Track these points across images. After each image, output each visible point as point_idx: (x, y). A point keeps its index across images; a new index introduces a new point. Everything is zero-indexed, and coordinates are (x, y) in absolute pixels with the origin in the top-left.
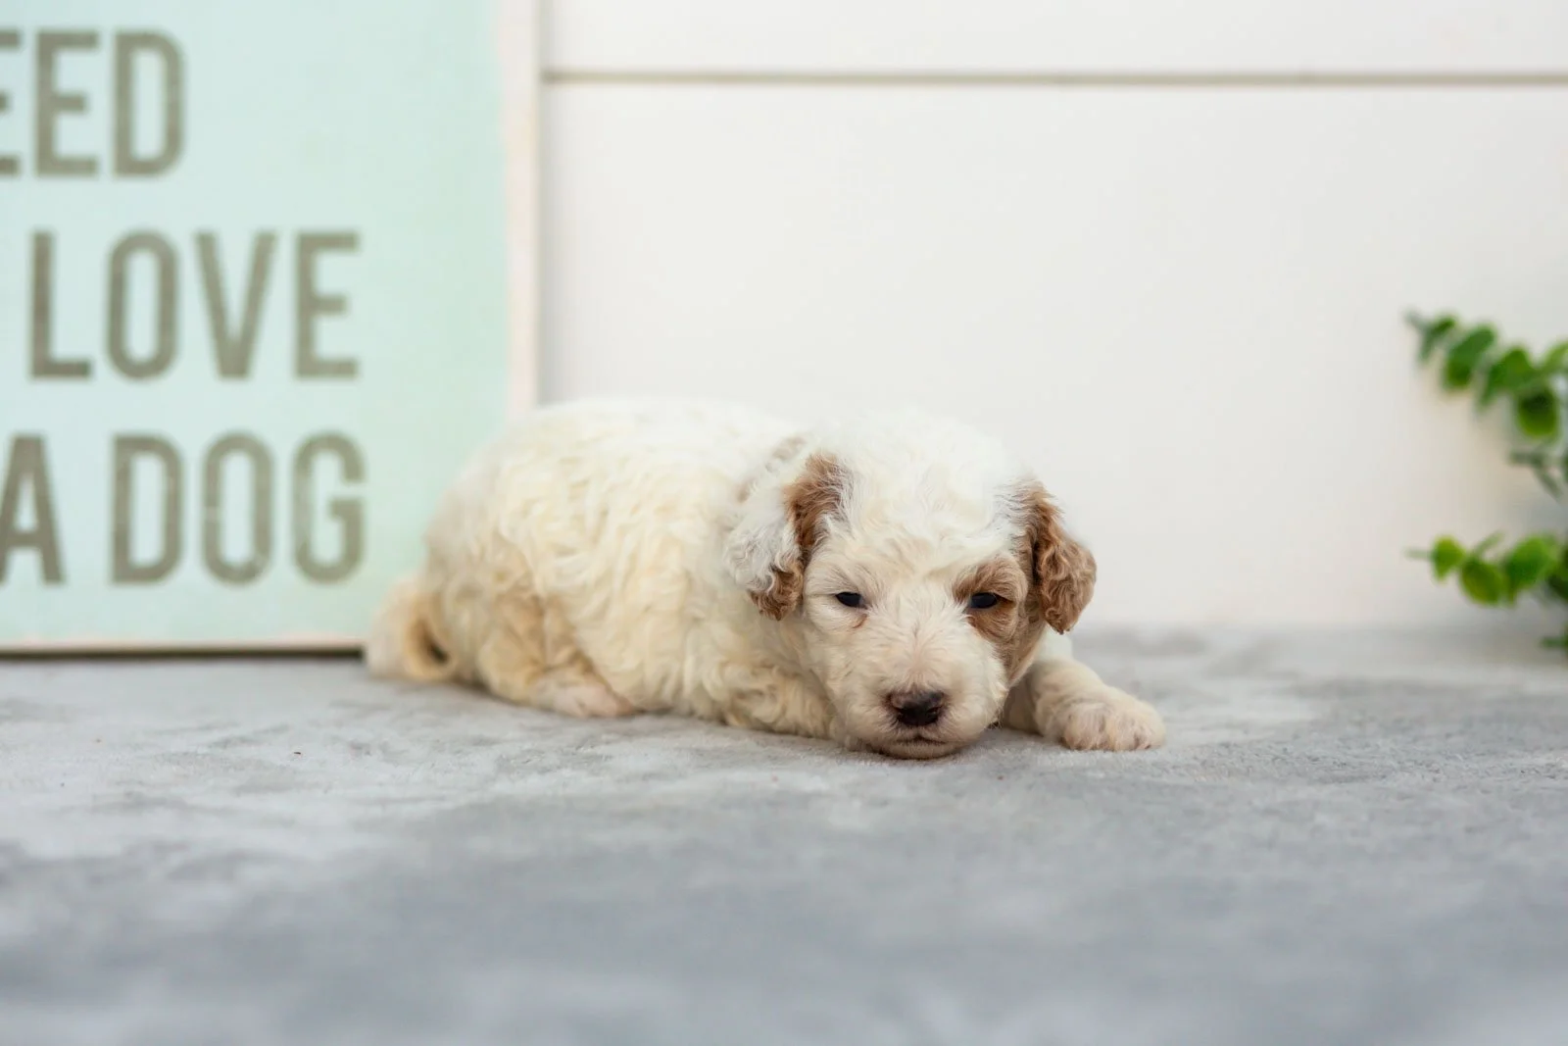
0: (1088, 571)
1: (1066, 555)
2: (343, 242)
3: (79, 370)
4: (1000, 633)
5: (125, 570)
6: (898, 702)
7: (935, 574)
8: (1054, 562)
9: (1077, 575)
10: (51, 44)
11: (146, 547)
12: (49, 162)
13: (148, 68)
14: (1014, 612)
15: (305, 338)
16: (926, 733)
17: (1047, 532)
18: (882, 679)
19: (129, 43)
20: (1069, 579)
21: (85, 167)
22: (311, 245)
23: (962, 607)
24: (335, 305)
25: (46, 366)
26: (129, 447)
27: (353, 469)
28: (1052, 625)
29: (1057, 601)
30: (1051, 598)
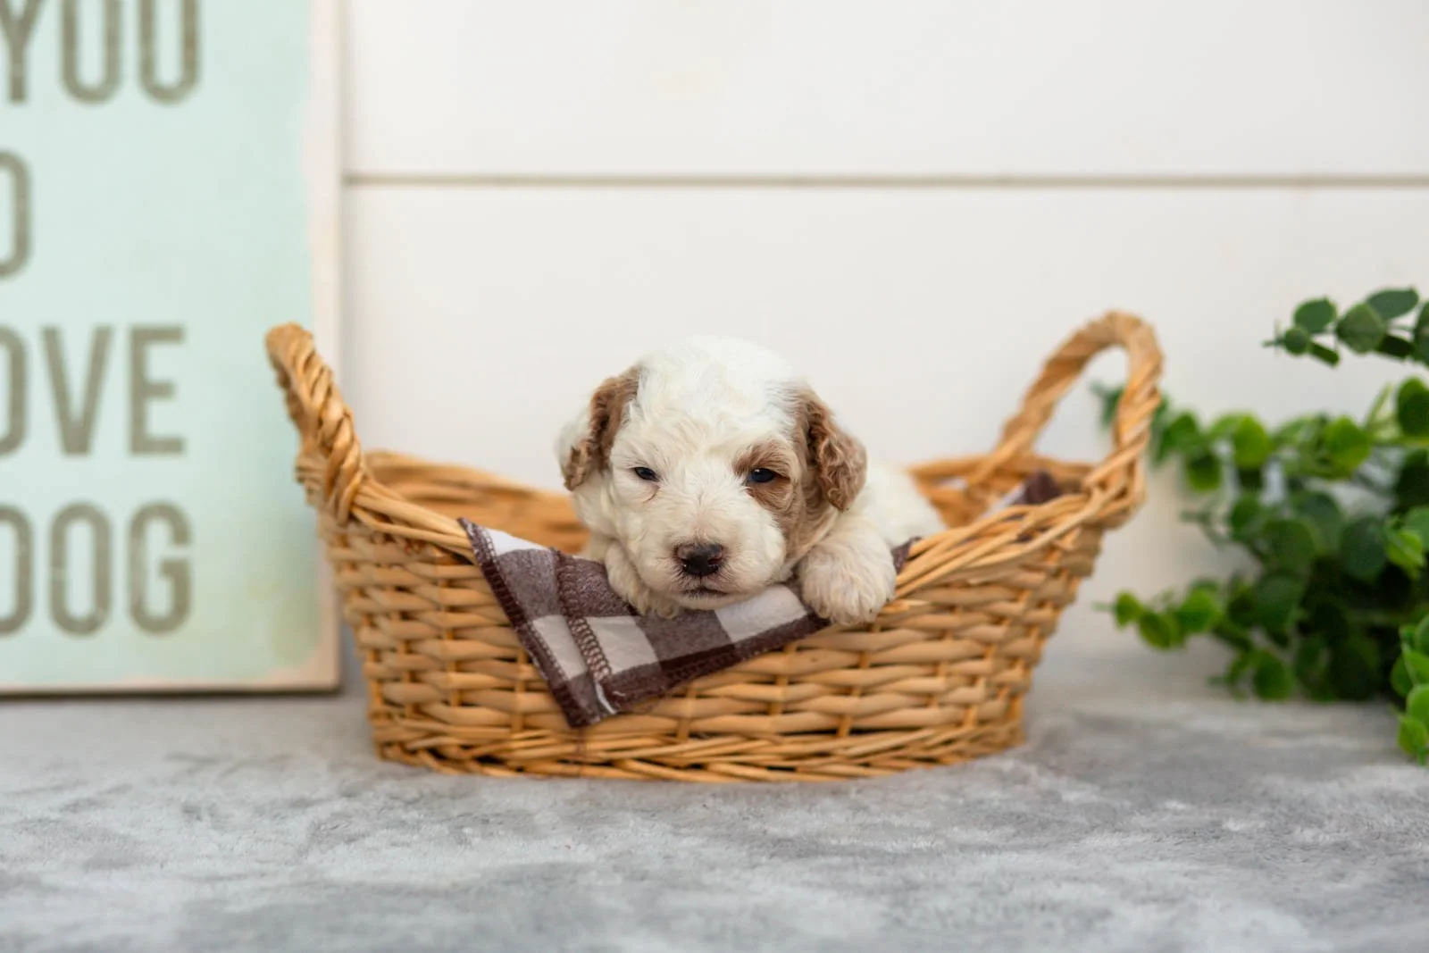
0: (861, 462)
1: (841, 447)
2: (171, 334)
4: (776, 504)
6: (683, 553)
7: (714, 451)
8: (830, 452)
9: (851, 465)
14: (790, 487)
15: (138, 420)
16: (709, 583)
17: (820, 425)
18: (670, 535)
20: (844, 465)
22: (143, 337)
23: (742, 479)
24: (164, 390)
27: (181, 534)
28: (834, 505)
29: (837, 483)
30: (831, 481)
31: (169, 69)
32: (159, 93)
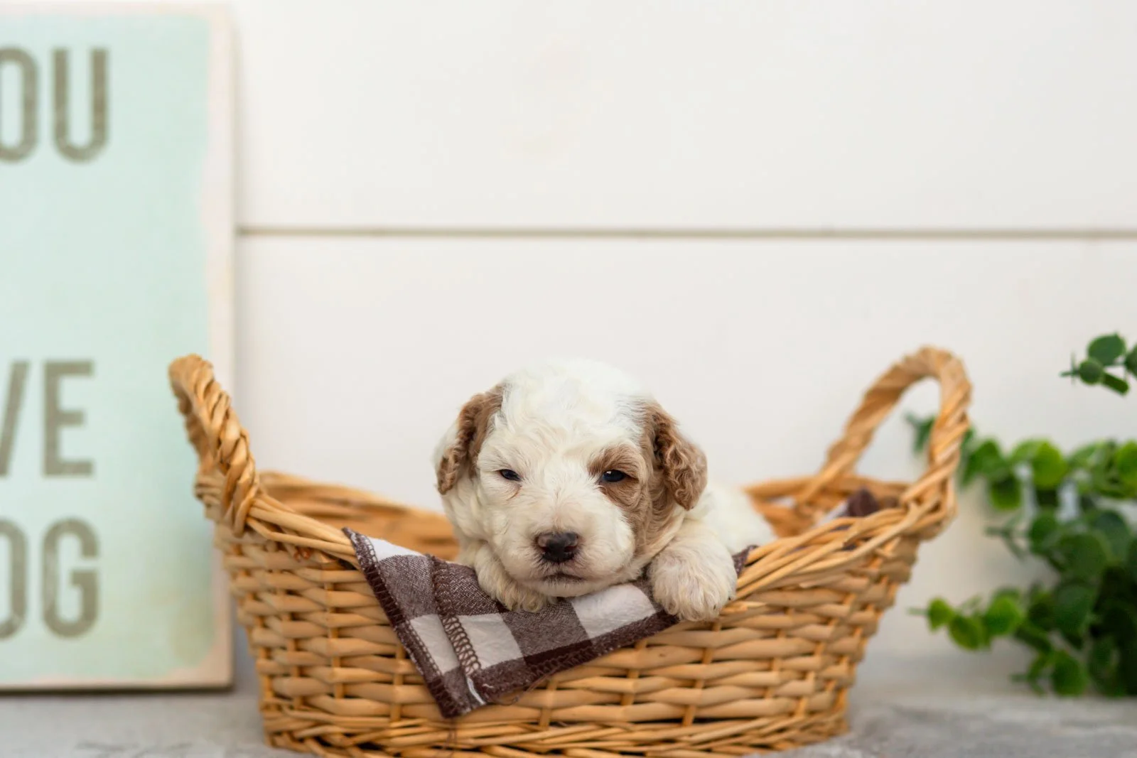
0: (703, 466)
1: (685, 453)
2: (81, 368)
4: (626, 502)
6: (543, 541)
8: (676, 457)
9: (694, 468)
14: (638, 487)
15: (51, 445)
16: (566, 568)
17: (667, 433)
18: (533, 525)
20: (688, 468)
23: (595, 479)
24: (75, 418)
27: (90, 547)
28: (681, 504)
29: (683, 485)
30: (677, 481)
31: (80, 133)
32: (72, 153)
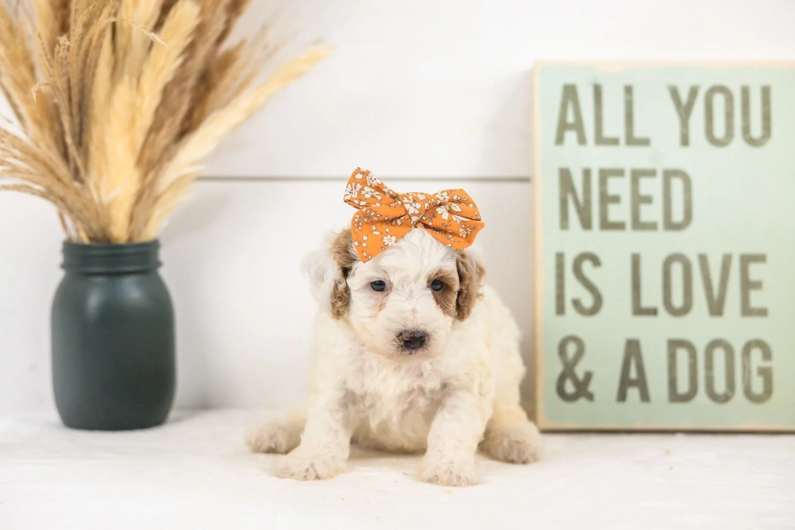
2: (760, 258)
3: (653, 312)
5: (675, 397)
10: (637, 175)
11: (683, 387)
12: (638, 224)
13: (677, 185)
15: (745, 300)
19: (669, 175)
21: (652, 226)
22: (747, 260)
24: (757, 285)
25: (639, 310)
26: (674, 345)
27: (767, 354)
31: (756, 131)
32: (752, 142)
